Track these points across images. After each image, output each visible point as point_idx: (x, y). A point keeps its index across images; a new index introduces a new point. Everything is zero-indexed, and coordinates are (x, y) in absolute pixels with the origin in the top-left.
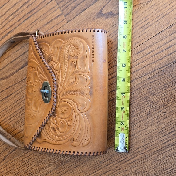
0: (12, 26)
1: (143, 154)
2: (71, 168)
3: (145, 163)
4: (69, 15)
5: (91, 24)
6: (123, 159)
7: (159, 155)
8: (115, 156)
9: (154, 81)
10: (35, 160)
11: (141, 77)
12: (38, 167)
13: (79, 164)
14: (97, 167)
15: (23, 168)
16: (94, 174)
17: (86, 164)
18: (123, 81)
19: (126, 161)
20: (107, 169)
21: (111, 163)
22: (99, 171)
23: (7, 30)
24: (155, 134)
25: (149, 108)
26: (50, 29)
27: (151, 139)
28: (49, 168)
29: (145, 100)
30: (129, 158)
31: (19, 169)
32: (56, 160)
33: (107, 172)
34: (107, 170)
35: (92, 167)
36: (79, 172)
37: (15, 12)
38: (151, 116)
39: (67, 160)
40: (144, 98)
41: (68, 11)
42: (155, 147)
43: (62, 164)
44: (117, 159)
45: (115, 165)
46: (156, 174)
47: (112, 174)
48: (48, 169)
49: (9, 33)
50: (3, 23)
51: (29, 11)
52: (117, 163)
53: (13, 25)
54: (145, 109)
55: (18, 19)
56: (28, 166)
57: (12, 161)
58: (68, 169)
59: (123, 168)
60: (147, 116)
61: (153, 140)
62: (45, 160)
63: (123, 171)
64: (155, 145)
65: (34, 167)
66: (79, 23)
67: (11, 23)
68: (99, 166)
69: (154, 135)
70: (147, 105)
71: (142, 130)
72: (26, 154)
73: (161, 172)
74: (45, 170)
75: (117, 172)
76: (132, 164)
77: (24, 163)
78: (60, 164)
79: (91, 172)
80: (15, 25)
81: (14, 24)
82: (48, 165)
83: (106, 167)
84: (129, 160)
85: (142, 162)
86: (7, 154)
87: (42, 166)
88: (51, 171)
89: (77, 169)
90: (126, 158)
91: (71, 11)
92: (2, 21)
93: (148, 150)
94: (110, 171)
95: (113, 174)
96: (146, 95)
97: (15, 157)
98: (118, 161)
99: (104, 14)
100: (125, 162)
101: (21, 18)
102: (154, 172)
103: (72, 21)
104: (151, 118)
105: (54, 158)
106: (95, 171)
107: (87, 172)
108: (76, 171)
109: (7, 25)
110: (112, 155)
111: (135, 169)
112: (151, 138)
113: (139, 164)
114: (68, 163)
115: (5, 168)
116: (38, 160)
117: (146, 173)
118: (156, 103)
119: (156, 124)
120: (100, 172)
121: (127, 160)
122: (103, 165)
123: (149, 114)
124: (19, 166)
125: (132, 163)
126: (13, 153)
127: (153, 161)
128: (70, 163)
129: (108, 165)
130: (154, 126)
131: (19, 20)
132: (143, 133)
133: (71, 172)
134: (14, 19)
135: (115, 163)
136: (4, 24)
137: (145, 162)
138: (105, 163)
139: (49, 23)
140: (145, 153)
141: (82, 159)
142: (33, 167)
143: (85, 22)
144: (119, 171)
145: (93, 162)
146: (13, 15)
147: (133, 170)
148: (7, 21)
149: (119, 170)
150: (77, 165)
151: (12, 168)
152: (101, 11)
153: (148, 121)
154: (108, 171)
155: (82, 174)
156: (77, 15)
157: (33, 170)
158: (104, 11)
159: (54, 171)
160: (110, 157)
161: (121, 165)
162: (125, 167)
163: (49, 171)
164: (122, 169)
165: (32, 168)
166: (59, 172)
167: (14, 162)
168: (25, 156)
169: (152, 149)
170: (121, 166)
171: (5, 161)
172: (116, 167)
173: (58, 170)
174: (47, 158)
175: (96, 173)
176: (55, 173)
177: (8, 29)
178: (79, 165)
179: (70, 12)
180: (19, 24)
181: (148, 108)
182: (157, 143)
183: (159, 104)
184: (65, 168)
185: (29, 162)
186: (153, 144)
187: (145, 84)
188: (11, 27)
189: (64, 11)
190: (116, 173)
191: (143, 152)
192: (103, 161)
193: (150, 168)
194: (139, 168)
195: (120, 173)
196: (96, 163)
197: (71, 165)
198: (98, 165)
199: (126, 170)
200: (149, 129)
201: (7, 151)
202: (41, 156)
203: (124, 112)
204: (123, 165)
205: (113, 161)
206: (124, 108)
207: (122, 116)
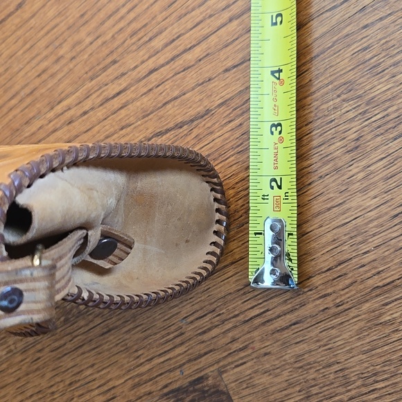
1: (329, 299)
2: (91, 334)
3: (333, 332)
7: (387, 304)
8: (231, 301)
9: (381, 19)
11: (334, 7)
13: (118, 323)
14: (172, 336)
16: (162, 359)
17: (137, 323)
18: (276, 24)
19: (268, 321)
20: (203, 345)
21: (216, 326)
22: (178, 351)
24: (375, 223)
25: (356, 125)
27: (361, 243)
29: (343, 97)
30: (278, 311)
33: (201, 356)
34: (201, 348)
35: (156, 334)
36: (115, 350)
38: (365, 155)
40: (342, 89)
42: (374, 271)
43: (66, 321)
44: (236, 313)
45: (230, 334)
46: (375, 374)
47: (218, 362)
52: (235, 327)
54: (342, 128)
58: (83, 337)
59: (257, 345)
60: (348, 157)
61: (365, 248)
63: (254, 356)
64: (375, 264)
68: (176, 334)
69: (371, 225)
70: (351, 115)
71: (329, 209)
73: (392, 368)
75: (237, 358)
76: (286, 334)
78: (62, 319)
79: (152, 351)
83: (200, 338)
84: (279, 316)
85: (322, 325)
89: (111, 338)
90: (268, 310)
93: (348, 282)
94: (211, 351)
95: (221, 364)
96: (351, 76)
98: (241, 318)
100: (264, 324)
102: (366, 365)
104: (364, 163)
106: (166, 349)
107: (140, 352)
108: (106, 347)
110: (220, 296)
111: (298, 349)
112: (359, 239)
113: (313, 334)
114: (84, 318)
117: (337, 367)
118: (387, 104)
119: (382, 186)
120: (180, 355)
121: (269, 318)
122: (189, 330)
123: (356, 148)
125: (287, 328)
127: (362, 324)
128: (91, 317)
129: (204, 332)
130: (372, 194)
132: (332, 220)
133: (93, 346)
135: (230, 325)
137: (333, 328)
138: (197, 324)
140: (334, 296)
144: (242, 354)
147: (289, 355)
149: (241, 350)
150: (111, 326)
153: (351, 173)
154: (206, 354)
155: (124, 358)
160: (214, 306)
161: (248, 336)
162: (262, 341)
164: (253, 348)
166: (57, 344)
169: (362, 281)
170: (249, 339)
172: (234, 340)
173: (56, 340)
175: (167, 357)
176: (47, 350)
178: (116, 327)
181: (353, 124)
182: (384, 258)
183: (395, 108)
184: (76, 333)
186: (365, 261)
187: (345, 32)
190: (230, 360)
191: (329, 291)
192: (192, 318)
193: (349, 351)
194: (313, 347)
195: (245, 363)
196: (168, 322)
197: (92, 325)
198: (173, 328)
199: (266, 354)
200: (353, 204)
203: (281, 140)
204: (255, 333)
205: (224, 317)
206: (280, 125)
207: (276, 154)
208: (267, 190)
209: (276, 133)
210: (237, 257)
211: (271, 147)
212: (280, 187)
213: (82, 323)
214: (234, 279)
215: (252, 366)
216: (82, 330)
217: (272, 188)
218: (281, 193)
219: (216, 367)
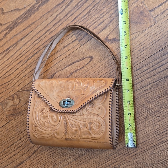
0: (37, 48)
1: (143, 149)
2: (86, 160)
3: (144, 156)
4: (82, 40)
5: (99, 47)
6: (127, 152)
7: (155, 150)
8: (121, 150)
9: (150, 92)
10: (58, 153)
11: (140, 89)
12: (60, 159)
13: (93, 157)
14: (107, 159)
15: (49, 160)
16: (105, 164)
17: (98, 156)
21: (117, 156)
22: (109, 162)
23: (34, 52)
24: (151, 133)
25: (146, 113)
26: (67, 51)
27: (149, 137)
28: (69, 160)
29: (143, 107)
30: (132, 152)
31: (46, 160)
32: (74, 154)
33: (114, 163)
34: (114, 161)
35: (103, 159)
36: (93, 163)
37: (39, 38)
38: (148, 119)
39: (83, 153)
40: (142, 106)
41: (81, 37)
42: (152, 143)
43: (79, 157)
45: (121, 158)
46: (153, 164)
47: (118, 164)
48: (68, 160)
49: (35, 54)
50: (30, 46)
51: (50, 37)
52: (122, 156)
53: (38, 48)
54: (143, 114)
55: (42, 43)
56: (53, 158)
57: (40, 154)
58: (84, 160)
59: (127, 160)
60: (145, 120)
61: (149, 138)
62: (66, 153)
63: (127, 162)
64: (152, 141)
65: (58, 159)
66: (90, 47)
67: (36, 47)
69: (150, 134)
70: (145, 111)
71: (141, 130)
72: (51, 149)
73: (156, 163)
74: (66, 161)
76: (134, 157)
77: (49, 156)
78: (78, 156)
79: (102, 162)
80: (40, 48)
81: (39, 47)
82: (68, 157)
83: (114, 159)
84: (132, 153)
85: (141, 155)
86: (36, 149)
87: (64, 158)
88: (71, 162)
89: (92, 160)
90: (129, 152)
91: (83, 37)
92: (30, 45)
93: (146, 145)
96: (144, 103)
97: (43, 151)
98: (123, 154)
99: (110, 40)
100: (129, 155)
101: (45, 43)
102: (151, 162)
103: (85, 45)
104: (148, 121)
105: (73, 152)
106: (106, 162)
107: (99, 163)
108: (90, 162)
109: (33, 48)
110: (118, 149)
111: (137, 160)
112: (148, 136)
113: (139, 157)
115: (35, 160)
116: (60, 154)
117: (145, 163)
118: (152, 109)
119: (152, 126)
122: (111, 157)
123: (146, 118)
124: (46, 158)
125: (134, 155)
126: (40, 148)
127: (150, 154)
128: (86, 156)
129: (115, 157)
130: (150, 127)
131: (43, 44)
132: (142, 133)
133: (87, 162)
134: (39, 43)
135: (121, 156)
136: (31, 47)
137: (144, 155)
138: (113, 156)
139: (66, 46)
140: (144, 148)
141: (95, 153)
142: (57, 159)
143: (95, 46)
144: (124, 162)
145: (103, 155)
146: (38, 40)
147: (135, 161)
148: (33, 45)
149: (124, 161)
151: (40, 160)
152: (107, 38)
153: (145, 123)
154: (115, 162)
155: (95, 165)
156: (89, 41)
157: (57, 161)
158: (110, 38)
159: (74, 162)
160: (117, 152)
162: (128, 159)
163: (69, 162)
165: (56, 160)
166: (77, 163)
167: (42, 155)
168: (51, 151)
169: (149, 145)
170: (125, 158)
171: (34, 154)
172: (122, 159)
173: (77, 162)
174: (67, 152)
175: (106, 164)
176: (74, 164)
177: (34, 51)
179: (82, 38)
180: (43, 47)
181: (145, 113)
182: (153, 140)
183: (154, 110)
184: (82, 160)
185: (53, 155)
186: (150, 141)
187: (142, 94)
188: (36, 49)
189: (78, 37)
190: (121, 163)
191: (143, 147)
192: (112, 154)
193: (148, 160)
194: (140, 159)
196: (106, 155)
197: (86, 157)
198: (107, 157)
199: (129, 161)
200: (146, 129)
201: (36, 147)
202: (63, 151)
203: (131, 116)
204: (127, 157)
205: (119, 154)
206: (130, 113)
207: (130, 119)
208: (128, 127)
209: (129, 115)
210: (122, 141)
211: (129, 118)
212: (131, 126)
213: (84, 157)
214: (121, 145)
215: (126, 164)
216: (84, 159)
217: (129, 126)
218: (131, 127)
219: (118, 165)
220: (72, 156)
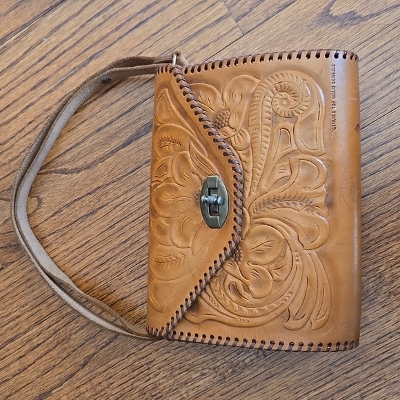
0: (99, 42)
2: (256, 380)
4: (246, 17)
5: (302, 39)
6: (387, 356)
8: (367, 350)
10: (165, 363)
12: (172, 381)
13: (278, 371)
14: (323, 376)
15: (136, 384)
16: (317, 392)
17: (295, 369)
19: (395, 361)
20: (348, 380)
21: (357, 367)
22: (329, 386)
23: (87, 52)
26: (198, 52)
28: (201, 382)
31: (125, 386)
32: (218, 364)
33: (347, 388)
34: (348, 382)
35: (311, 375)
36: (278, 389)
37: (106, 9)
39: (247, 361)
41: (244, 7)
43: (234, 372)
44: (372, 357)
45: (368, 372)
47: (360, 391)
48: (198, 384)
49: (91, 58)
50: (74, 33)
51: (142, 7)
52: (371, 366)
53: (102, 39)
55: (116, 25)
56: (147, 378)
57: (105, 367)
58: (250, 382)
59: (388, 377)
62: (190, 362)
63: (387, 383)
65: (164, 380)
66: (272, 38)
67: (96, 36)
68: (326, 374)
72: (140, 350)
74: (192, 387)
75: (374, 387)
77: (136, 373)
78: (230, 371)
79: (308, 387)
80: (107, 39)
81: (105, 37)
82: (198, 374)
83: (346, 375)
86: (93, 351)
87: (184, 377)
88: (207, 389)
89: (274, 381)
90: (395, 354)
91: (251, 9)
92: (73, 30)
94: (354, 384)
95: (362, 392)
97: (114, 358)
98: (375, 360)
99: (336, 17)
100: (392, 363)
101: (124, 24)
103: (255, 33)
105: (215, 358)
106: (319, 386)
107: (298, 389)
108: (270, 388)
109: (85, 40)
114: (250, 369)
115: (88, 386)
116: (173, 364)
120: (331, 388)
121: (396, 359)
124: (125, 379)
126: (107, 348)
128: (255, 368)
129: (349, 371)
131: (117, 29)
133: (258, 389)
134: (104, 26)
135: (368, 366)
136: (78, 36)
138: (342, 367)
139: (196, 34)
141: (286, 359)
142: (161, 382)
143: (287, 36)
144: (377, 384)
145: (312, 365)
146: (101, 16)
148: (85, 30)
149: (376, 381)
150: (273, 373)
151: (105, 384)
152: (329, 11)
154: (350, 386)
155: (285, 394)
156: (267, 20)
157: (161, 387)
158: (336, 11)
159: (216, 388)
161: (381, 371)
162: (391, 374)
163: (202, 388)
164: (385, 379)
165: (158, 383)
166: (226, 390)
167: (111, 370)
168: (140, 356)
170: (382, 374)
171: (87, 368)
172: (371, 375)
173: (225, 387)
174: (195, 359)
175: (321, 390)
176: (218, 394)
177: (88, 49)
178: (278, 373)
179: (248, 10)
180: (118, 36)
184: (243, 380)
185: (149, 368)
188: (96, 44)
189: (233, 8)
190: (369, 388)
192: (338, 363)
195: (380, 389)
196: (320, 366)
197: (256, 373)
198: (324, 371)
199: (395, 382)
201: (93, 345)
202: (181, 354)
204: (386, 370)
205: (363, 360)
210: (371, 320)
213: (248, 372)
214: (369, 335)
215: (384, 392)
216: (248, 378)
219: (358, 394)
220: (210, 369)
